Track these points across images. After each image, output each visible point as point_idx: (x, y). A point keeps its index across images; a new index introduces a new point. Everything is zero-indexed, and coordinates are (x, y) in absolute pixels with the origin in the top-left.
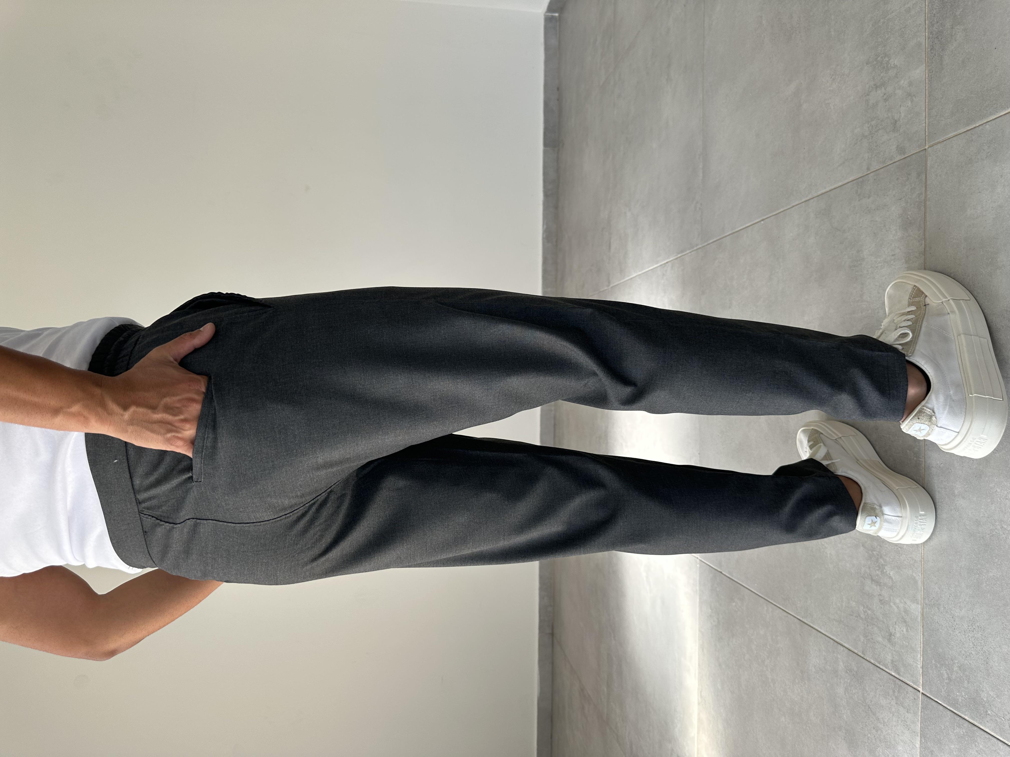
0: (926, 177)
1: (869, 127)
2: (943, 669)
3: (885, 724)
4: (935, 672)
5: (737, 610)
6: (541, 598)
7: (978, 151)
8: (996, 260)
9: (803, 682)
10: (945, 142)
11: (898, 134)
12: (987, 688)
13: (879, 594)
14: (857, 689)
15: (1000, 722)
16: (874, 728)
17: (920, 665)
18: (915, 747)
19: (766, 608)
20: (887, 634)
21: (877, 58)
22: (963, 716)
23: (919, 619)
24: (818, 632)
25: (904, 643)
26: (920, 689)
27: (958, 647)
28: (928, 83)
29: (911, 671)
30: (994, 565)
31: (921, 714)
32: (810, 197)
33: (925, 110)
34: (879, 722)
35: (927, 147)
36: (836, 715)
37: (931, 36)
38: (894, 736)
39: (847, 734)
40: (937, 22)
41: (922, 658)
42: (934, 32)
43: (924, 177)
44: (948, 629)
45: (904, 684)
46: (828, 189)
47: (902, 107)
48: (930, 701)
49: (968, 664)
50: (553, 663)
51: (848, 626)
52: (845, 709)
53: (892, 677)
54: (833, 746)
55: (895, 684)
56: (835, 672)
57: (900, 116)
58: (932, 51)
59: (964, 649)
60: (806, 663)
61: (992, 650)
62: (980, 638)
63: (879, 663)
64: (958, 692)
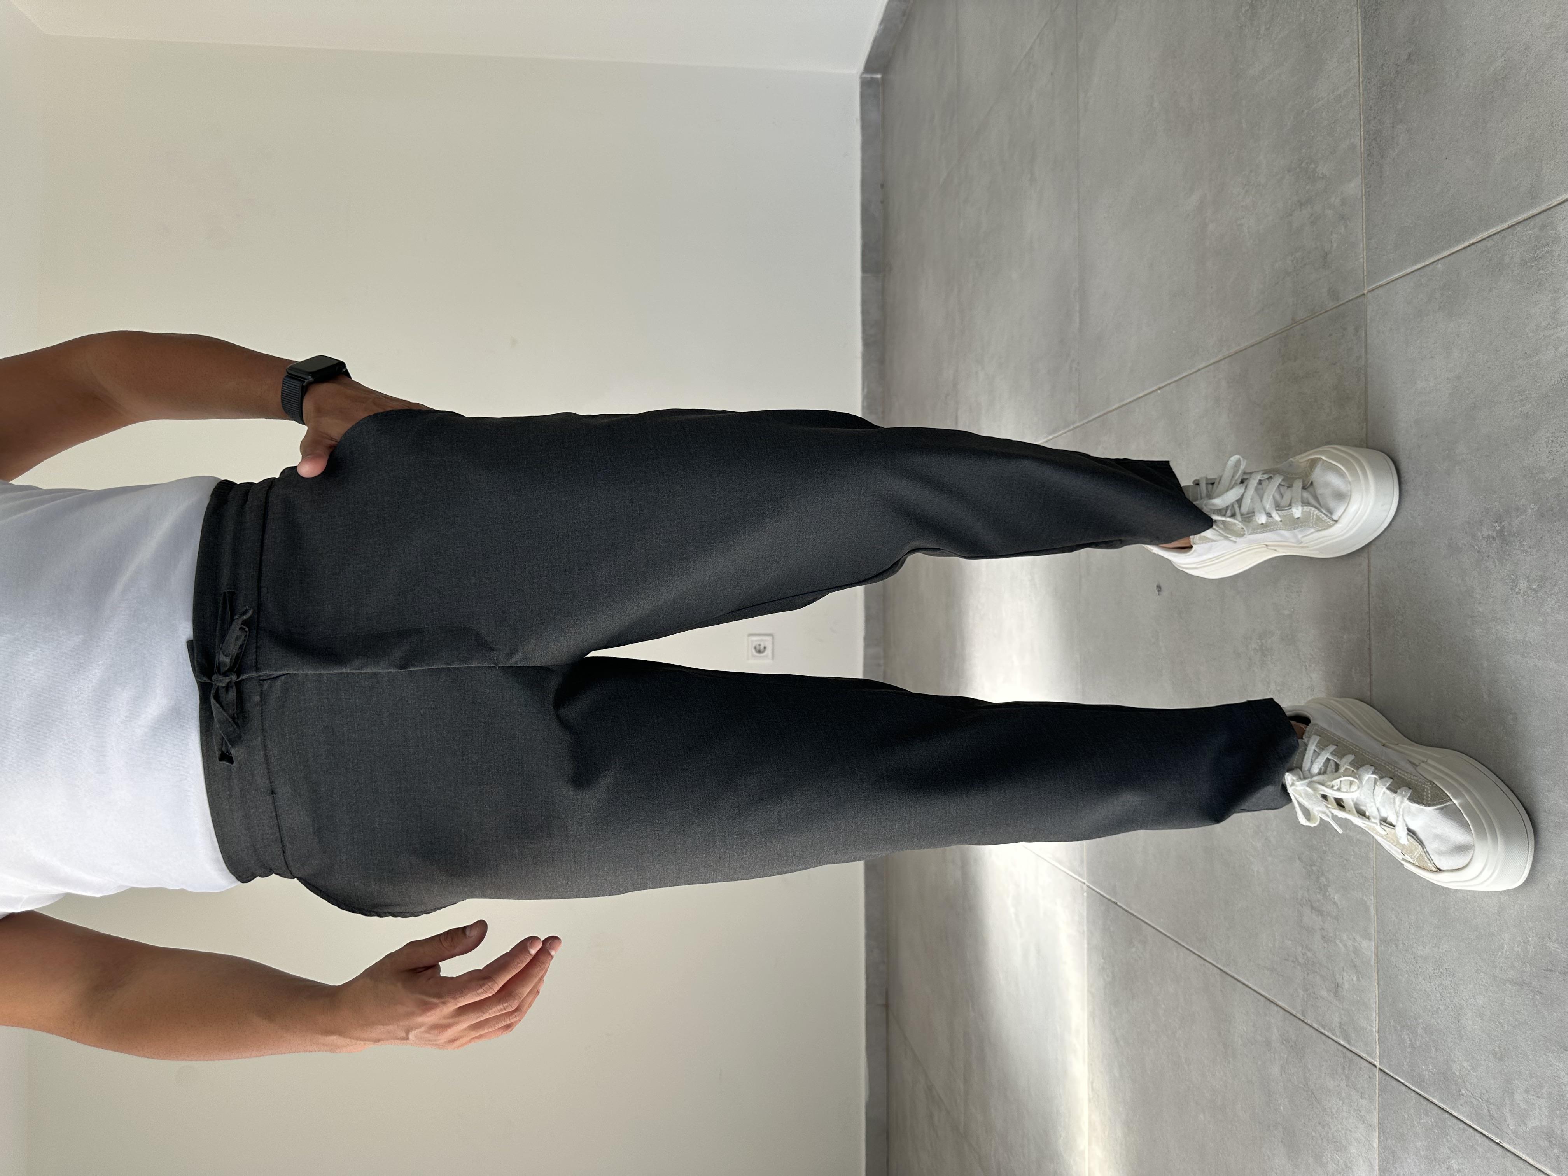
0: (1366, 333)
2: (1404, 1033)
3: (1333, 1116)
4: (1394, 1038)
5: (1137, 958)
6: (869, 950)
7: (1429, 300)
8: (1455, 453)
9: (1227, 1061)
10: (1388, 286)
11: (1330, 272)
12: (1460, 1058)
13: (1321, 927)
14: (1296, 1067)
15: (1477, 1105)
16: (1320, 1124)
17: (1375, 1029)
18: (1372, 1148)
19: (1175, 954)
20: (1333, 986)
21: (1301, 164)
22: (1431, 1098)
23: (1373, 962)
24: (1246, 987)
25: (1355, 996)
26: (1377, 1063)
27: (1422, 1000)
28: (1365, 202)
29: (1364, 1037)
31: (1379, 1099)
32: (1220, 356)
33: (1363, 240)
34: (1326, 1114)
35: (1365, 292)
36: (1270, 1108)
37: (1367, 136)
38: (1345, 1133)
39: (1286, 1134)
40: (1375, 118)
41: (1377, 1018)
42: (1371, 132)
43: (1363, 333)
44: (1409, 975)
45: (1356, 1057)
46: (1242, 346)
47: (1334, 235)
48: (1390, 1079)
49: (1436, 1023)
50: (888, 1050)
51: (1282, 976)
52: (1282, 1097)
53: (1340, 1048)
54: (1268, 1152)
55: (1345, 1057)
56: (1268, 1043)
57: (1332, 246)
58: (1369, 158)
59: (1430, 1003)
60: (1229, 1032)
61: (1464, 1003)
62: (1449, 986)
63: (1324, 1027)
64: (1425, 1065)
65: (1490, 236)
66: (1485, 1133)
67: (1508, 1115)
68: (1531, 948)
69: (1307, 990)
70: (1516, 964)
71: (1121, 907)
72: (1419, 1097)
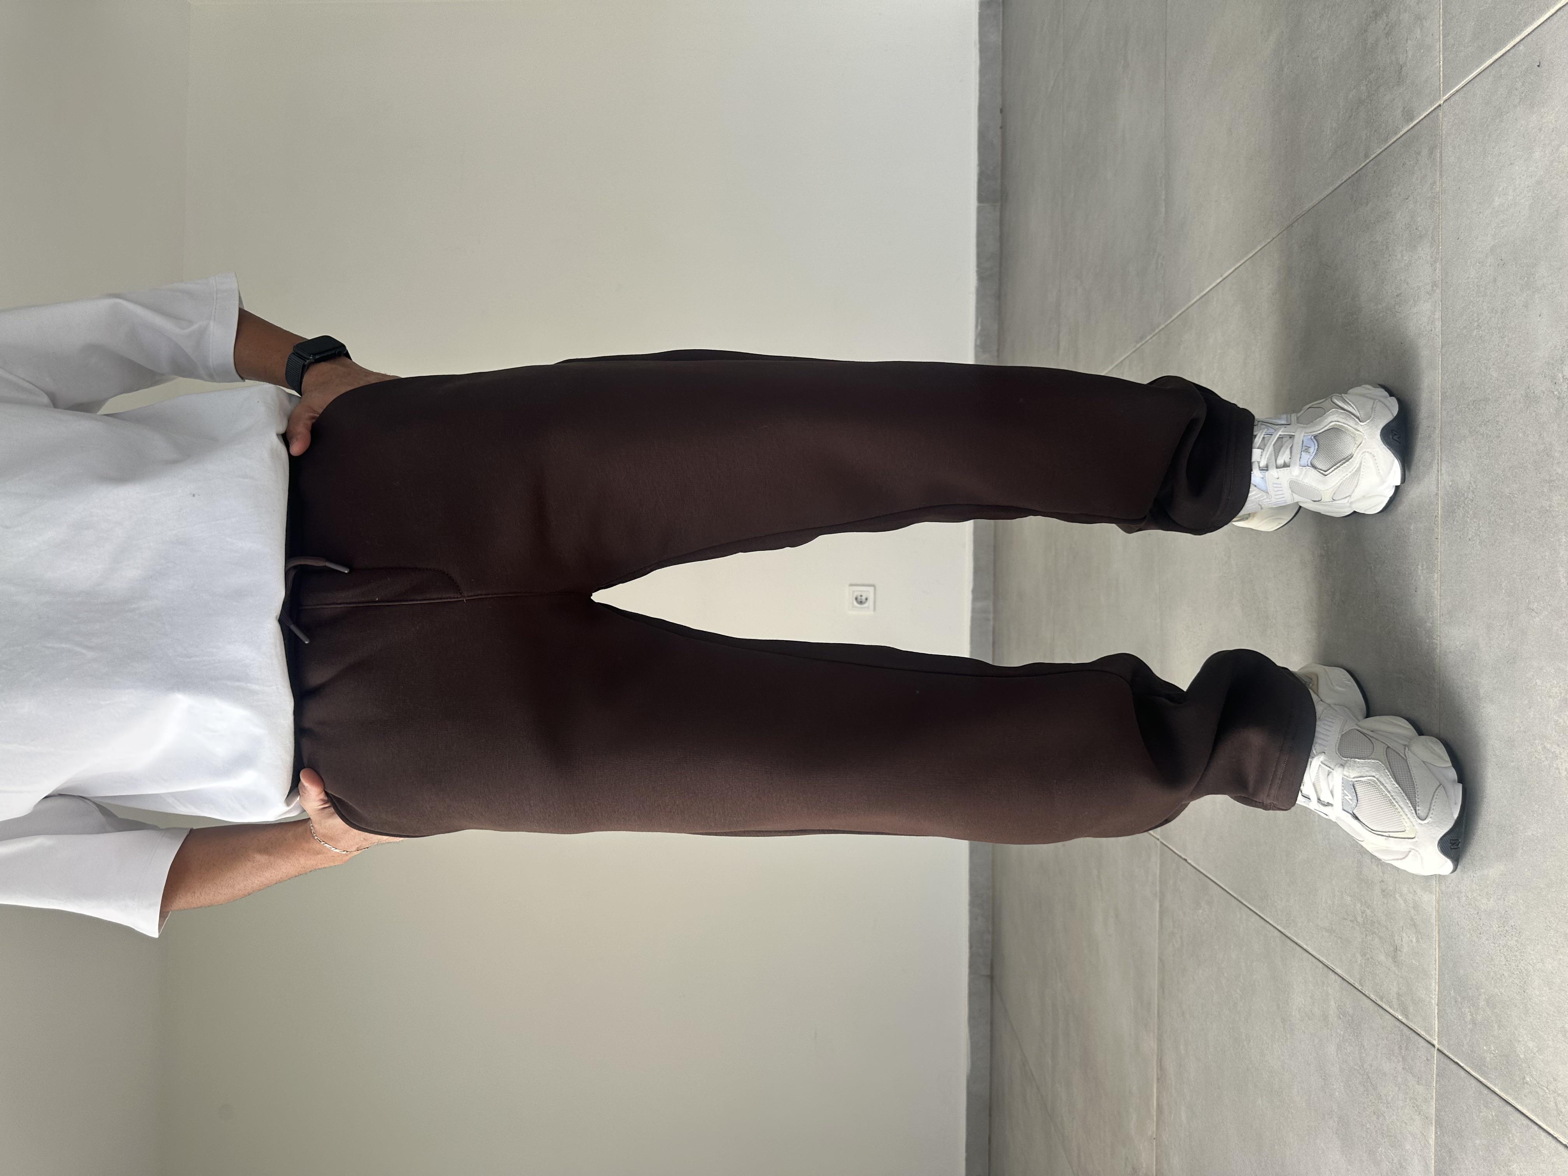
0: (1441, 152)
1: (1367, 85)
2: (1465, 1006)
3: (1389, 1105)
4: (1454, 1011)
5: (1204, 921)
7: (1509, 93)
8: (1534, 278)
9: (1285, 1038)
10: (1465, 90)
11: (1405, 88)
12: (1525, 1036)
13: (1381, 879)
14: (1352, 1046)
15: (1543, 1096)
16: (1374, 1113)
17: (1434, 1001)
18: (1427, 1145)
19: (1239, 916)
20: (1393, 949)
22: (1492, 1087)
23: (1434, 919)
24: (1305, 951)
25: (1414, 962)
26: (1435, 1043)
27: (1485, 966)
29: (1422, 1010)
30: (1533, 816)
31: (1436, 1086)
33: (1440, 39)
34: (1381, 1103)
35: (1442, 102)
36: (1325, 1093)
38: (1401, 1126)
39: (1340, 1125)
41: (1437, 988)
43: (1438, 153)
44: (1471, 935)
45: (1414, 1035)
46: (1315, 201)
47: (1409, 42)
48: (1449, 1061)
49: (1499, 994)
50: (992, 1023)
51: (1341, 938)
52: (1338, 1082)
53: (1398, 1023)
54: (1322, 1145)
55: (1402, 1035)
56: (1325, 1017)
57: (1407, 56)
59: (1493, 968)
60: (1288, 1005)
61: (1530, 968)
62: (1515, 947)
63: (1381, 999)
64: (1486, 1045)
66: (1552, 1132)
69: (1365, 955)
71: (1190, 864)
72: (1479, 1084)
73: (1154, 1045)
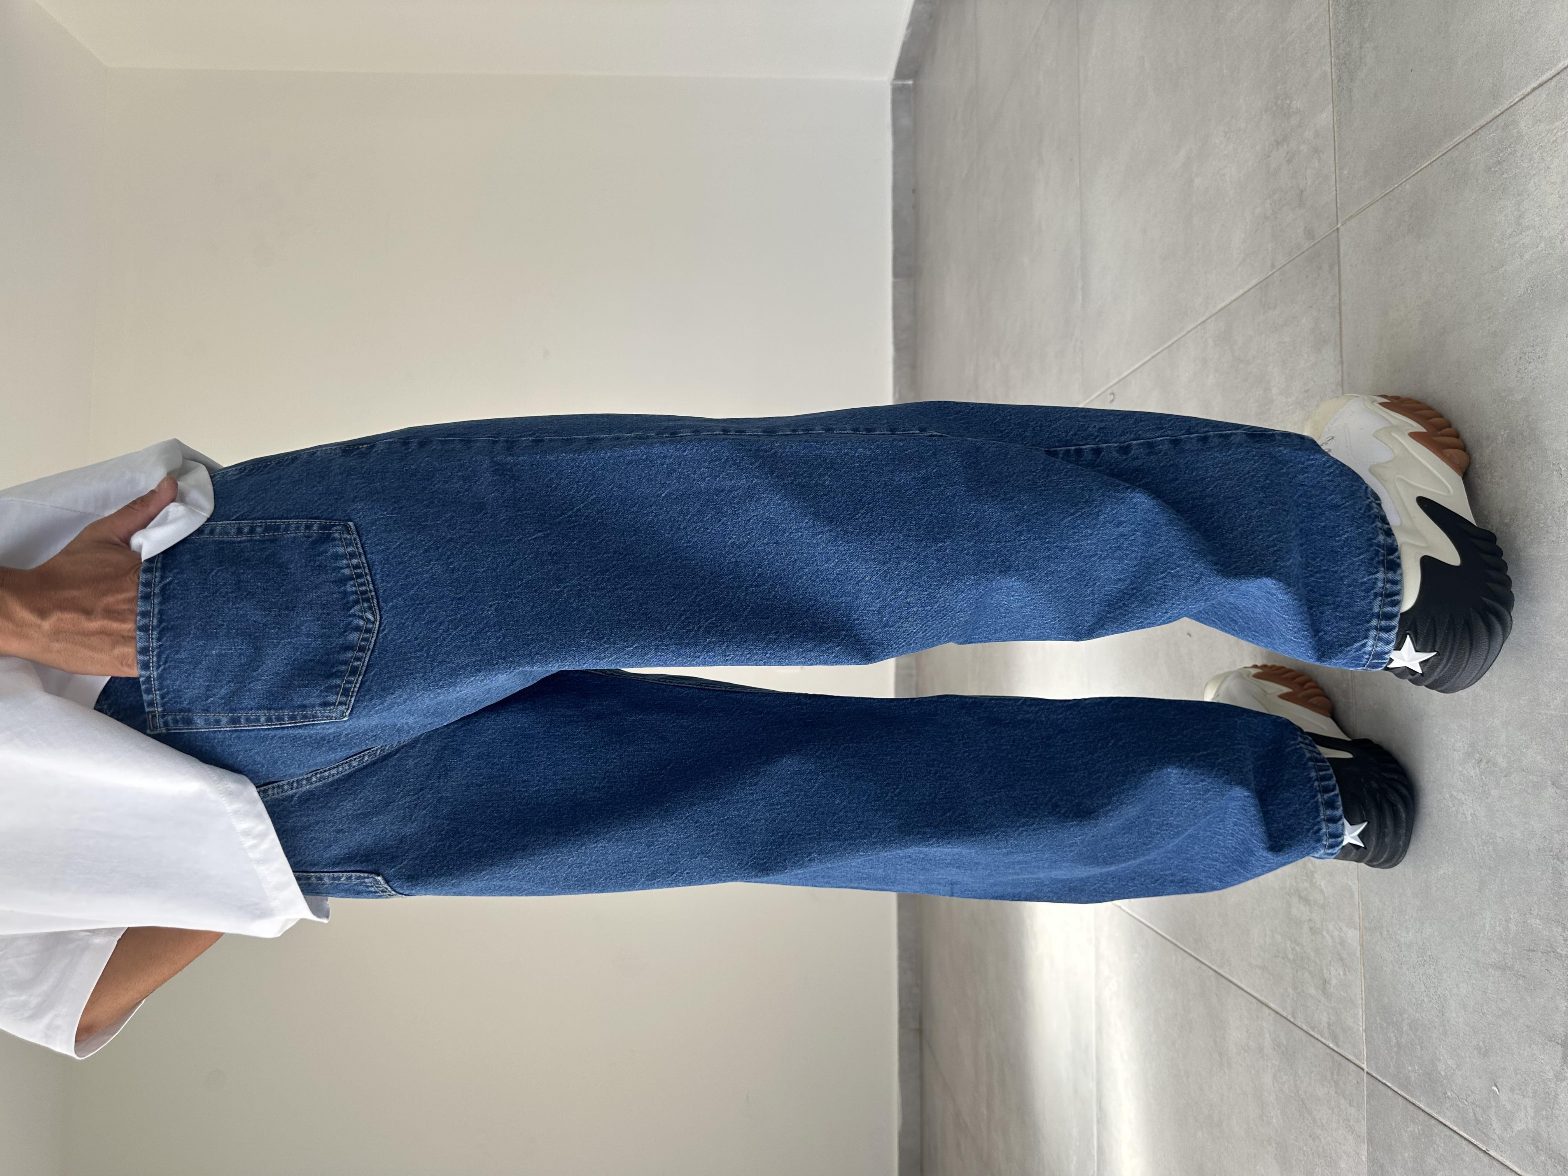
0: (1339, 270)
1: (1271, 204)
2: (1390, 1031)
3: (1323, 1128)
4: (1381, 1036)
5: (1140, 964)
6: (902, 971)
7: (1398, 224)
9: (1223, 1072)
10: (1358, 216)
11: (1305, 210)
12: (1445, 1055)
13: (1309, 918)
14: (1287, 1075)
15: (1463, 1107)
16: (1310, 1137)
17: (1362, 1028)
18: (1361, 1161)
19: (1174, 958)
21: (1277, 102)
22: (1417, 1103)
23: (1358, 953)
24: (1239, 989)
25: (1342, 993)
26: (1364, 1066)
27: (1407, 993)
28: (1337, 130)
29: (1351, 1037)
31: (1367, 1106)
32: (1207, 315)
33: (1335, 171)
34: (1316, 1126)
35: (1339, 226)
36: (1263, 1121)
37: (1337, 61)
38: (1336, 1146)
39: (1279, 1150)
40: (1344, 41)
41: (1364, 1016)
42: (1341, 56)
43: (1337, 270)
44: (1393, 966)
45: (1344, 1060)
46: (1227, 302)
47: (1308, 170)
48: (1376, 1082)
49: (1420, 1018)
50: (921, 1077)
51: (1273, 974)
52: (1274, 1109)
53: (1329, 1051)
55: (1333, 1062)
56: (1261, 1050)
57: (1306, 183)
58: (1340, 84)
59: (1414, 995)
60: (1224, 1040)
61: (1447, 993)
62: (1433, 975)
63: (1313, 1029)
64: (1411, 1065)
65: (1455, 146)
66: (1472, 1140)
67: (1494, 1118)
68: (1513, 927)
69: (1295, 989)
70: (1498, 947)
71: (1124, 911)
72: (1405, 1102)
73: (1093, 1085)
